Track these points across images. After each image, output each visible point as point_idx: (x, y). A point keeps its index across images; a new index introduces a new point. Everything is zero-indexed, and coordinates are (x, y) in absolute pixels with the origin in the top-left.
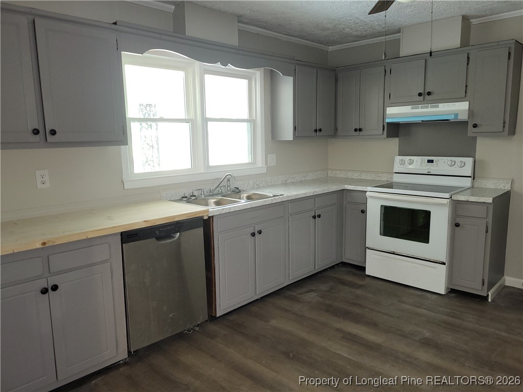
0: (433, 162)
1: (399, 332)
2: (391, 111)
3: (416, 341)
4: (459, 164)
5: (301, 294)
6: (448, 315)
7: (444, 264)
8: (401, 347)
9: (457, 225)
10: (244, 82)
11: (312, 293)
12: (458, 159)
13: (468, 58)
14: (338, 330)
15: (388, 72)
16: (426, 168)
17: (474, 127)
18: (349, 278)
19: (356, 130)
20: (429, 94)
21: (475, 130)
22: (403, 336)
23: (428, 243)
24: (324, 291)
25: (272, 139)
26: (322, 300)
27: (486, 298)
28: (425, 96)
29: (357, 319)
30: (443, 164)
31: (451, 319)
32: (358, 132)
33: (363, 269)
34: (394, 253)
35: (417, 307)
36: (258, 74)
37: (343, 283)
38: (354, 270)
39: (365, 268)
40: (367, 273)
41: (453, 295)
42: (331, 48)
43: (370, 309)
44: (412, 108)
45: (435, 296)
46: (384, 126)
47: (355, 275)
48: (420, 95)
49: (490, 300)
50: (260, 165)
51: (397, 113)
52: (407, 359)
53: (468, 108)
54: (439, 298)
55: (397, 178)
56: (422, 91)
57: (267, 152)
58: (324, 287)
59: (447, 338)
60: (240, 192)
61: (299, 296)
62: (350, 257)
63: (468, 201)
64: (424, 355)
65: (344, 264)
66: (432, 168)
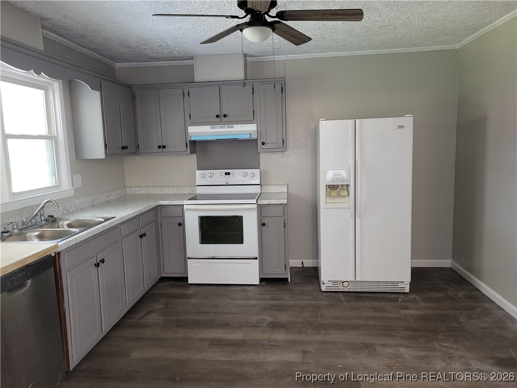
0: (229, 174)
1: (249, 324)
2: (192, 130)
3: (266, 327)
4: (251, 175)
5: (142, 318)
6: (271, 300)
7: (256, 258)
8: (259, 335)
9: (264, 225)
10: (40, 93)
11: (152, 314)
12: (249, 171)
13: (253, 89)
14: (202, 340)
15: (186, 94)
16: (225, 179)
17: (263, 144)
18: (176, 291)
19: (159, 147)
20: (225, 116)
21: (264, 147)
22: (255, 326)
23: (242, 243)
24: (162, 309)
25: (76, 157)
26: (166, 318)
27: (287, 279)
28: (222, 118)
29: (210, 325)
30: (238, 175)
31: (276, 302)
32: (161, 149)
33: (186, 279)
34: (214, 258)
35: (247, 300)
36: (56, 86)
37: (174, 297)
38: (174, 283)
39: (187, 277)
40: (189, 283)
41: (263, 283)
42: (118, 65)
43: (214, 313)
44: (211, 128)
45: (252, 288)
46: (187, 143)
47: (178, 286)
48: (218, 116)
49: (289, 281)
50: (67, 188)
51: (198, 132)
52: (271, 344)
53: (256, 129)
54: (257, 288)
55: (200, 191)
56: (219, 114)
57: (73, 171)
58: (159, 305)
59: (284, 317)
60: (56, 220)
61: (142, 321)
62: (171, 271)
63: (270, 204)
64: (280, 336)
65: (163, 279)
66: (230, 180)
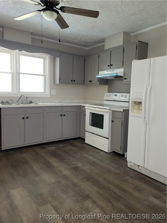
0: (116, 95)
7: (108, 139)
9: (113, 121)
12: (124, 94)
13: (124, 50)
17: (125, 79)
23: (103, 129)
25: (54, 83)
28: (110, 66)
32: (91, 82)
34: (93, 133)
36: (47, 57)
39: (85, 140)
44: (107, 72)
46: (98, 80)
50: (47, 94)
53: (123, 71)
55: (106, 102)
60: (32, 103)
66: (116, 98)
